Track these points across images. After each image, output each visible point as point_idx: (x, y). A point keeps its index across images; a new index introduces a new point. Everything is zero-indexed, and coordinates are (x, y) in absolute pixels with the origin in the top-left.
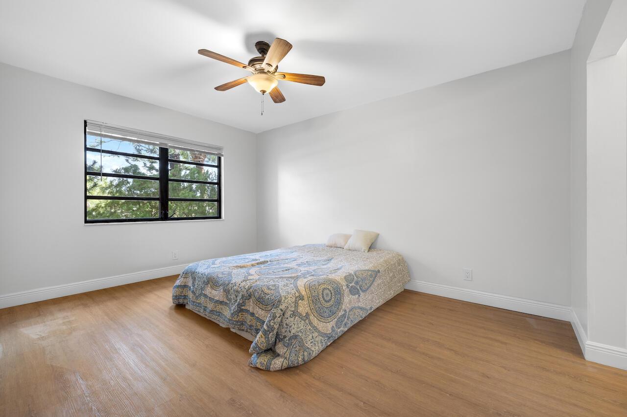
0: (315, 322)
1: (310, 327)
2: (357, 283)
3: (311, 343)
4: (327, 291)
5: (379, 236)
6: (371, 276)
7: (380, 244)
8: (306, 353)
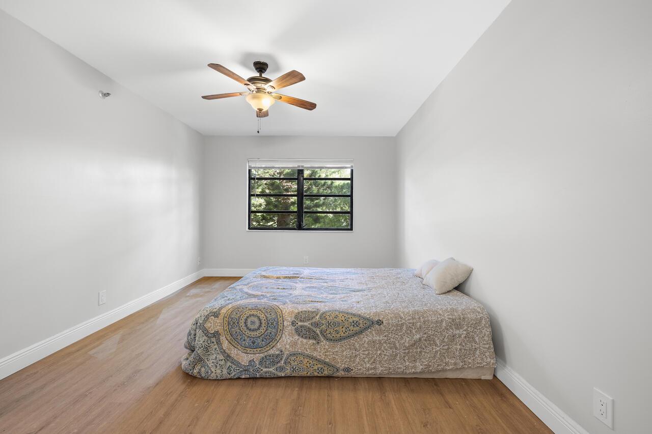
0: (225, 345)
1: (216, 346)
2: (317, 325)
3: (213, 362)
4: (256, 320)
5: (473, 271)
6: (356, 324)
7: (473, 286)
8: (203, 369)
